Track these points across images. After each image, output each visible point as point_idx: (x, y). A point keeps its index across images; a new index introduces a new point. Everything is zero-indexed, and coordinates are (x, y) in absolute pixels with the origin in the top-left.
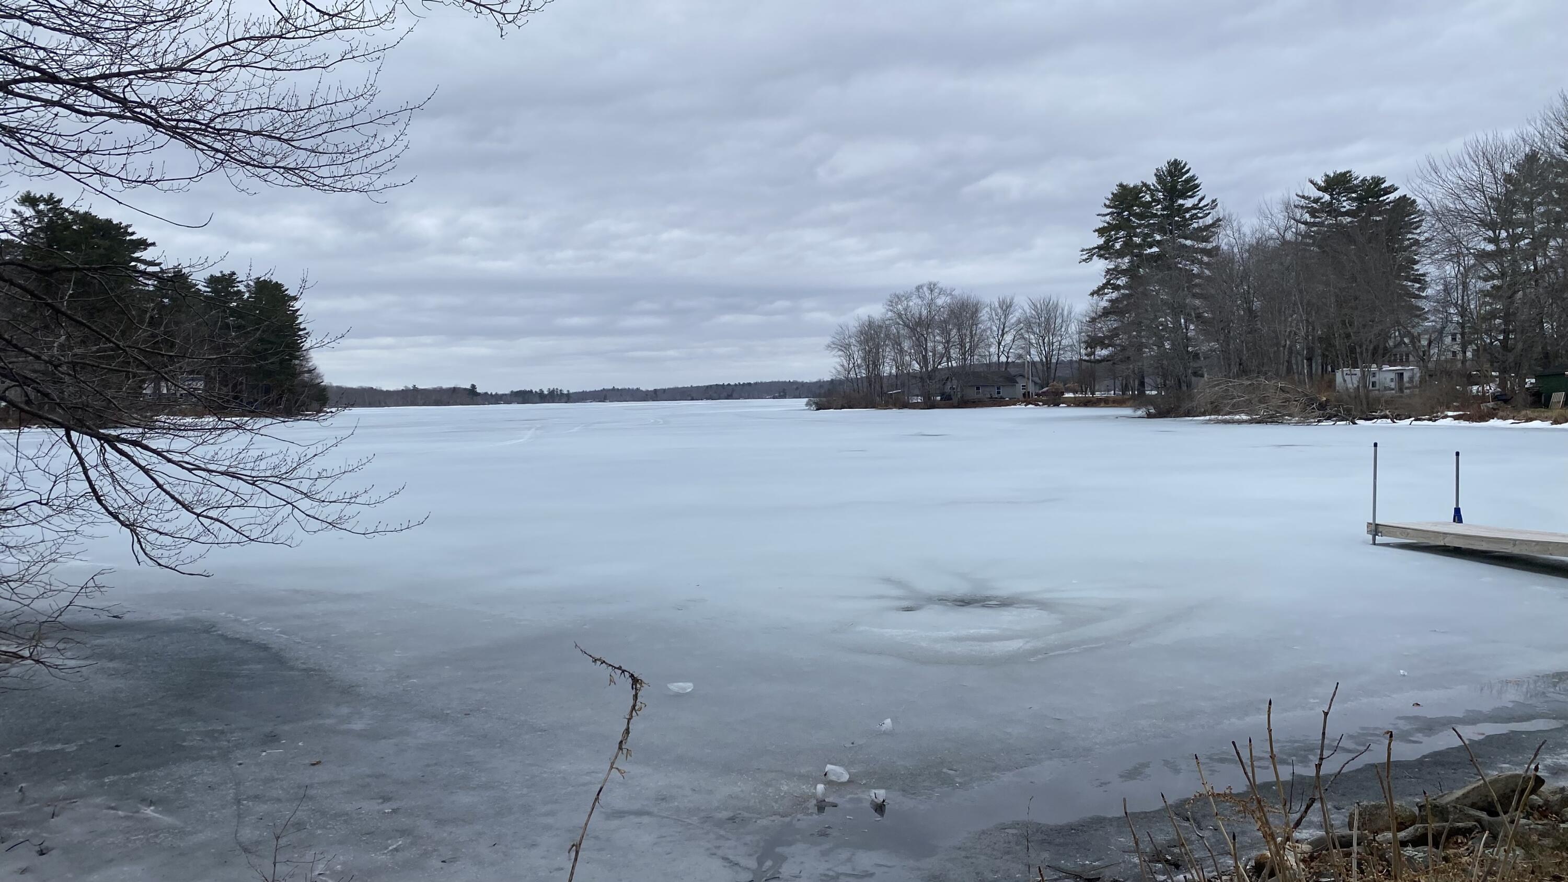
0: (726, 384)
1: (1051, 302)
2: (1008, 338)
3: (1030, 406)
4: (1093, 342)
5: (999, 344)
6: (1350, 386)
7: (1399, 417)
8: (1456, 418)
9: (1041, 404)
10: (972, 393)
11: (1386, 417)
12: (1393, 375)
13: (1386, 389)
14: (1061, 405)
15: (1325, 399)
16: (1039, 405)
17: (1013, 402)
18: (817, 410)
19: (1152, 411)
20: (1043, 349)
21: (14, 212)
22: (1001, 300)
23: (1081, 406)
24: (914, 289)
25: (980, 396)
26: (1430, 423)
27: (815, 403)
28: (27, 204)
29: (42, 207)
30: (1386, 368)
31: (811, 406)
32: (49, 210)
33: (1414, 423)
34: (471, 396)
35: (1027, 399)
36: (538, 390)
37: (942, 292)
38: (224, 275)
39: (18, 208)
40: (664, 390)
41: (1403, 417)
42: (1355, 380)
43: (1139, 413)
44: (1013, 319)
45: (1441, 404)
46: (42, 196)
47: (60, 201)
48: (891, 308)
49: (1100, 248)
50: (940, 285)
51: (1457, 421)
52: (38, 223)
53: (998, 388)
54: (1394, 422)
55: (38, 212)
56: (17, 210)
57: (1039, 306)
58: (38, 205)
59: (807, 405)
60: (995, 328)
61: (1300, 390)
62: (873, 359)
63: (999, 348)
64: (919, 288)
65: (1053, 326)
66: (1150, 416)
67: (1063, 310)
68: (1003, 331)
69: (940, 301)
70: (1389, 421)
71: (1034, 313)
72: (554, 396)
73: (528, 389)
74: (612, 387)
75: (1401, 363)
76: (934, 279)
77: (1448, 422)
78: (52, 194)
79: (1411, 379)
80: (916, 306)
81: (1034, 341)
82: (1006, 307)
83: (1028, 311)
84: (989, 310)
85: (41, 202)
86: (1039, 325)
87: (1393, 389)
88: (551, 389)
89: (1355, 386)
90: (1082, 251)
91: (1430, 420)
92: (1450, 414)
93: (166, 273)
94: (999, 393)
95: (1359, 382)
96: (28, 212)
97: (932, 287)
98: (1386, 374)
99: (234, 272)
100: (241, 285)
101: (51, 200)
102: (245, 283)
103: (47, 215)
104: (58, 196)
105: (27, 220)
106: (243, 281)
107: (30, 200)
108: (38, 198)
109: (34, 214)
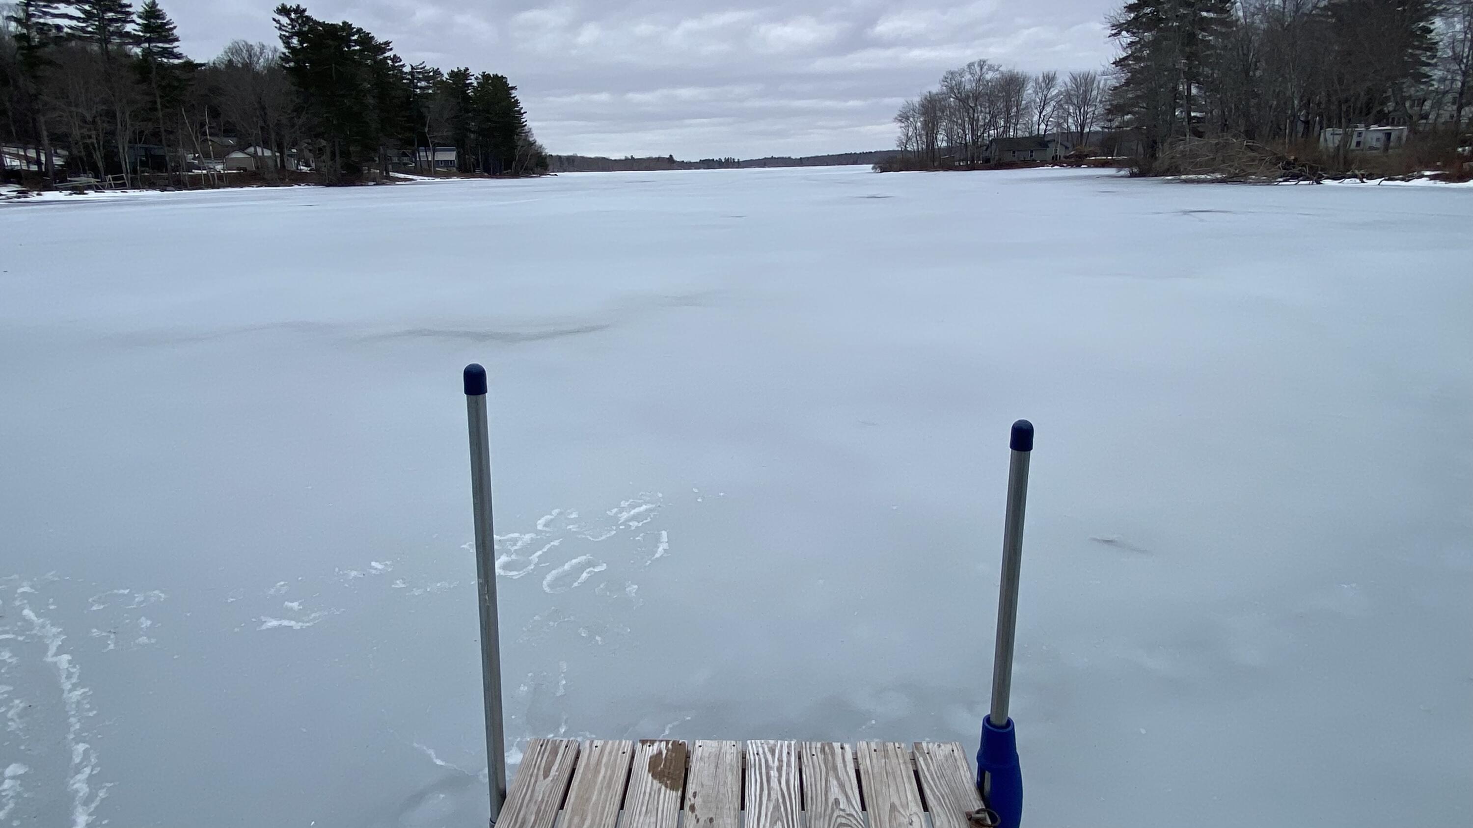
0: (853, 152)
1: (1089, 76)
2: (1048, 109)
3: (1056, 167)
4: (1115, 110)
5: (1040, 113)
6: (1331, 145)
7: (1371, 177)
8: (1432, 178)
9: (1065, 165)
10: (1008, 157)
11: (1355, 176)
12: (1381, 136)
13: (1371, 148)
14: (1083, 166)
15: (1293, 157)
16: (1063, 166)
17: (1043, 164)
18: (881, 172)
19: (1135, 170)
20: (1079, 118)
21: (274, 20)
22: (1045, 75)
23: (1100, 167)
24: (966, 67)
25: (1014, 159)
26: (1403, 183)
27: (880, 167)
28: (283, 13)
29: (293, 16)
30: (1373, 127)
31: (876, 169)
32: (298, 18)
33: (1384, 183)
34: (669, 163)
35: (1055, 161)
36: (718, 159)
37: (991, 68)
38: (460, 71)
39: (278, 17)
40: (808, 158)
41: (1375, 177)
42: (1337, 139)
43: (1122, 173)
44: (1054, 92)
45: (1421, 163)
46: (291, 7)
47: (304, 10)
48: (946, 83)
49: (1129, 23)
50: (988, 62)
51: (1432, 181)
52: (292, 29)
53: (1032, 152)
54: (1363, 182)
55: (291, 20)
56: (277, 19)
57: (1078, 80)
58: (291, 15)
59: (873, 168)
60: (1038, 100)
61: (1268, 149)
62: (930, 128)
63: (1040, 117)
64: (970, 65)
65: (1088, 98)
66: (1133, 175)
67: (1099, 83)
68: (1044, 102)
69: (989, 76)
70: (1358, 181)
71: (1074, 86)
72: (729, 163)
73: (711, 158)
74: (770, 157)
75: (1392, 124)
76: (983, 58)
77: (1423, 182)
78: (299, 5)
79: (1399, 138)
80: (968, 82)
81: (1071, 111)
82: (1049, 80)
83: (1069, 84)
84: (1034, 85)
85: (292, 11)
86: (1078, 97)
87: (1377, 149)
88: (727, 158)
89: (1336, 145)
90: (1113, 26)
91: (1402, 180)
92: (1428, 173)
94: (1031, 156)
95: (1340, 142)
96: (285, 20)
97: (982, 64)
98: (1374, 133)
99: (467, 69)
100: (472, 77)
101: (299, 11)
102: (475, 76)
103: (297, 22)
104: (302, 7)
105: (284, 26)
106: (473, 75)
107: (284, 11)
108: (290, 9)
109: (289, 22)
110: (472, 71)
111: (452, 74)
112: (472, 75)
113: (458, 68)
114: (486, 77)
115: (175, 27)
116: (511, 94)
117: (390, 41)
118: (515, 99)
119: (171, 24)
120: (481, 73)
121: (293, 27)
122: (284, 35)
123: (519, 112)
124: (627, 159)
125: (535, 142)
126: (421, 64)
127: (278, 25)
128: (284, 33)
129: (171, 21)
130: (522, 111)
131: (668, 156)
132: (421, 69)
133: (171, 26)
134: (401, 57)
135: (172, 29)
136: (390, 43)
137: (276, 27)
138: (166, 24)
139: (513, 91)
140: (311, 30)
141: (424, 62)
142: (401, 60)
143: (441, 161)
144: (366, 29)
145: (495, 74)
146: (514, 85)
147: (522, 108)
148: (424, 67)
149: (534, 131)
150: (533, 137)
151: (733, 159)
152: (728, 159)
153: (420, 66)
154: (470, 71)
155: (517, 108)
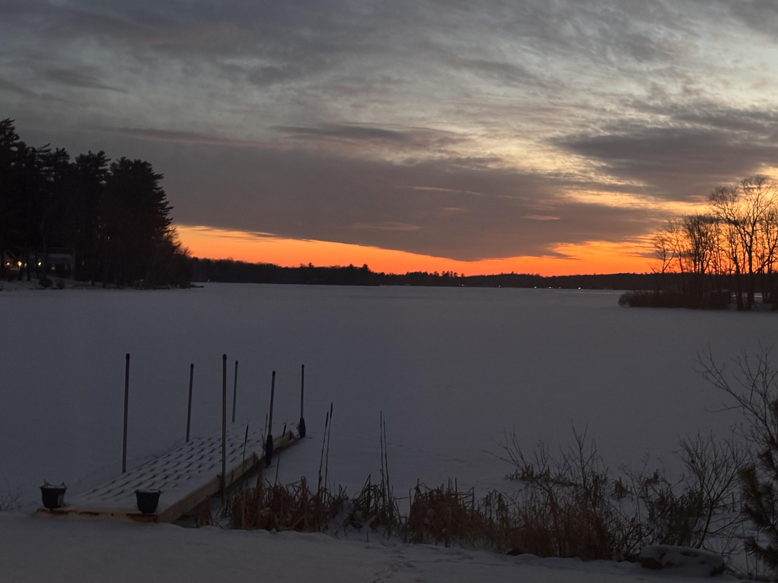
36: (433, 273)
88: (446, 272)
93: (39, 152)
100: (108, 163)
102: (111, 162)
106: (109, 161)
110: (107, 156)
111: (82, 159)
112: (107, 161)
113: (90, 152)
117: (12, 119)
118: (161, 190)
120: (119, 159)
123: (163, 206)
124: (302, 268)
125: (179, 245)
126: (46, 146)
130: (168, 206)
131: (361, 266)
132: (45, 151)
134: (19, 135)
139: (159, 180)
141: (49, 144)
142: (18, 138)
145: (137, 159)
146: (160, 173)
147: (167, 203)
150: (177, 238)
151: (455, 274)
153: (45, 149)
154: (105, 155)
155: (162, 202)
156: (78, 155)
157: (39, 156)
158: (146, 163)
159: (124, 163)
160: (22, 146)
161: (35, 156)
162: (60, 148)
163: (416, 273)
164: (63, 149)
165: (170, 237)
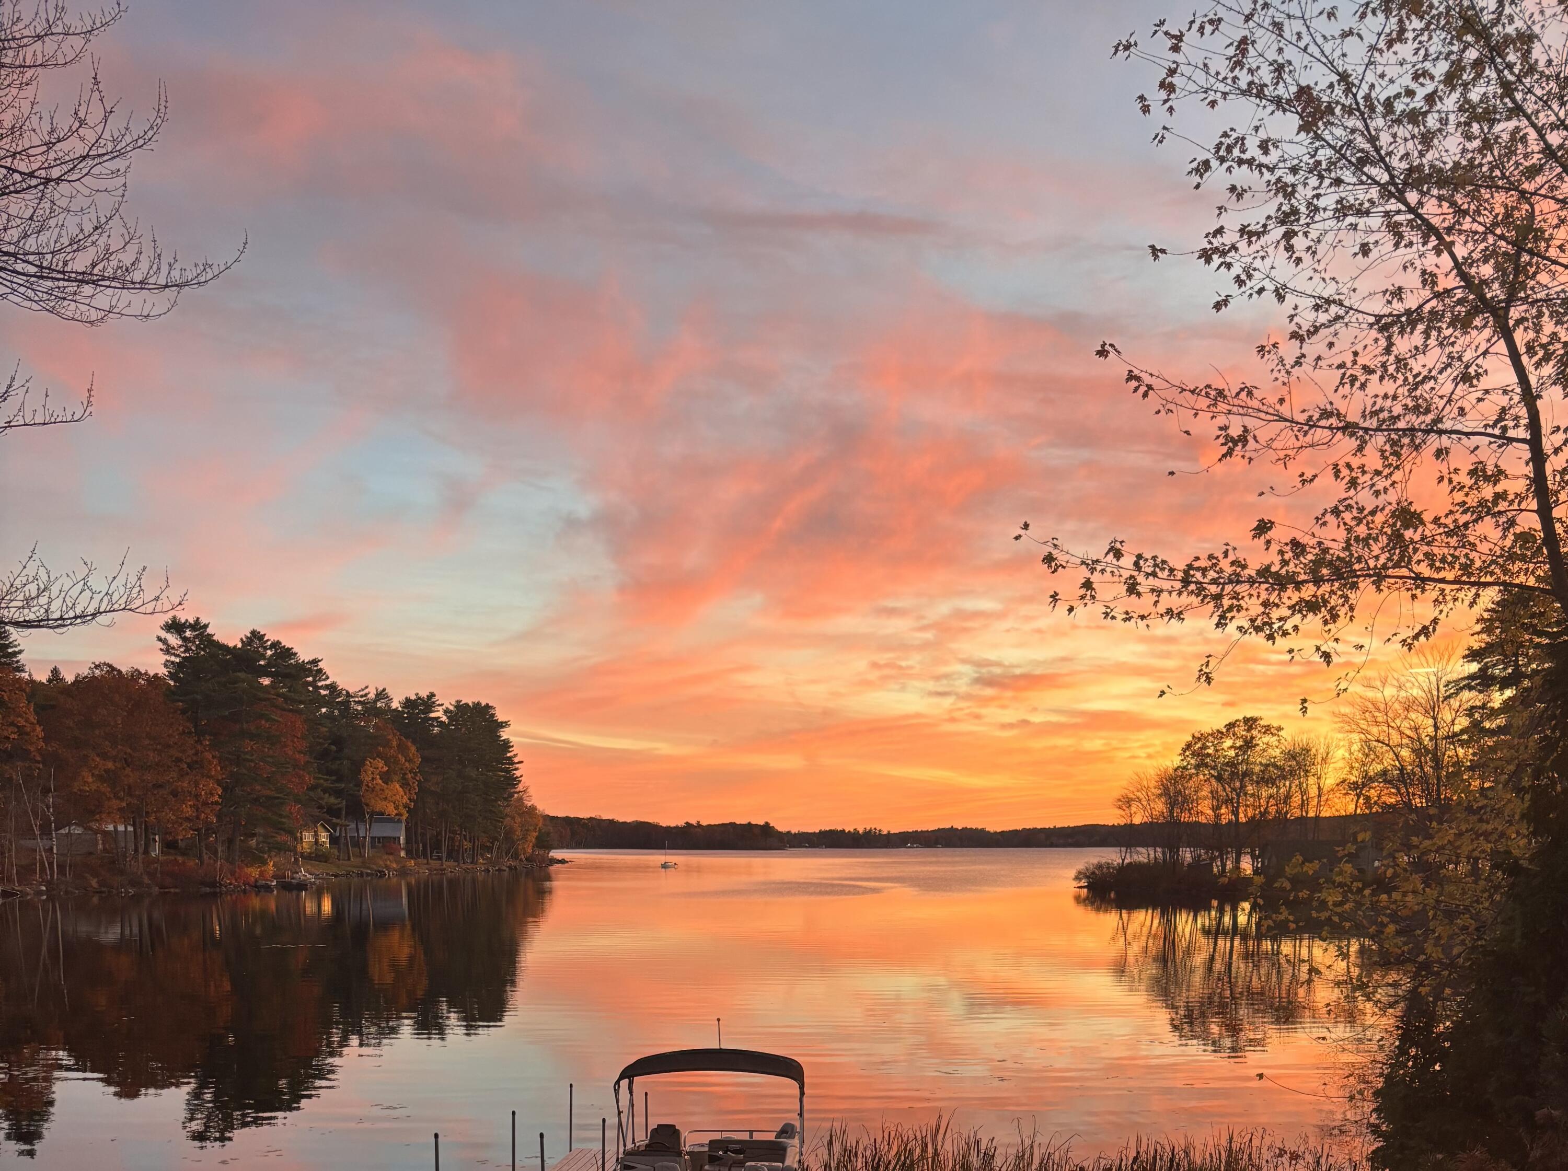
21: (159, 639)
28: (173, 630)
29: (188, 633)
32: (196, 637)
34: (764, 836)
38: (420, 698)
39: (163, 634)
46: (187, 620)
47: (205, 626)
52: (185, 652)
55: (185, 639)
56: (163, 638)
58: (185, 632)
72: (869, 838)
78: (198, 619)
85: (187, 628)
96: (174, 640)
99: (432, 695)
100: (440, 708)
101: (197, 626)
102: (444, 707)
103: (194, 642)
104: (204, 621)
105: (173, 648)
106: (442, 705)
107: (175, 626)
108: (185, 623)
109: (180, 643)
110: (439, 699)
111: (408, 703)
112: (439, 705)
113: (417, 694)
114: (460, 707)
115: (20, 652)
116: (500, 737)
118: (506, 741)
119: (16, 646)
120: (454, 703)
121: (187, 651)
122: (173, 663)
123: (510, 761)
126: (363, 690)
127: (164, 647)
128: (173, 658)
129: (16, 643)
130: (516, 760)
132: (362, 696)
133: (17, 649)
134: (329, 673)
135: (15, 654)
136: (319, 661)
137: (161, 650)
138: (8, 646)
139: (503, 729)
140: (212, 656)
141: (367, 687)
142: (328, 677)
143: (379, 838)
144: (286, 643)
146: (505, 720)
147: (516, 755)
148: (366, 695)
149: (531, 791)
152: (871, 830)
153: (362, 693)
154: (436, 698)
155: (509, 755)
156: (402, 699)
157: (356, 702)
158: (488, 707)
159: (461, 707)
160: (332, 687)
161: (349, 701)
162: (381, 689)
163: (830, 831)
164: (384, 690)
165: (521, 799)
